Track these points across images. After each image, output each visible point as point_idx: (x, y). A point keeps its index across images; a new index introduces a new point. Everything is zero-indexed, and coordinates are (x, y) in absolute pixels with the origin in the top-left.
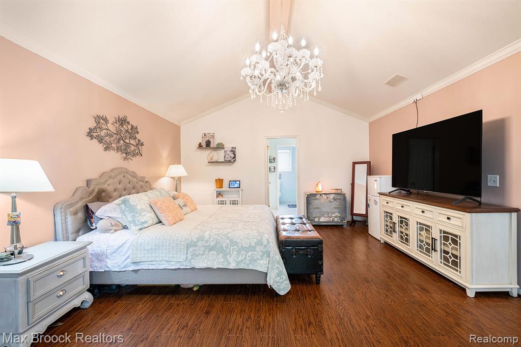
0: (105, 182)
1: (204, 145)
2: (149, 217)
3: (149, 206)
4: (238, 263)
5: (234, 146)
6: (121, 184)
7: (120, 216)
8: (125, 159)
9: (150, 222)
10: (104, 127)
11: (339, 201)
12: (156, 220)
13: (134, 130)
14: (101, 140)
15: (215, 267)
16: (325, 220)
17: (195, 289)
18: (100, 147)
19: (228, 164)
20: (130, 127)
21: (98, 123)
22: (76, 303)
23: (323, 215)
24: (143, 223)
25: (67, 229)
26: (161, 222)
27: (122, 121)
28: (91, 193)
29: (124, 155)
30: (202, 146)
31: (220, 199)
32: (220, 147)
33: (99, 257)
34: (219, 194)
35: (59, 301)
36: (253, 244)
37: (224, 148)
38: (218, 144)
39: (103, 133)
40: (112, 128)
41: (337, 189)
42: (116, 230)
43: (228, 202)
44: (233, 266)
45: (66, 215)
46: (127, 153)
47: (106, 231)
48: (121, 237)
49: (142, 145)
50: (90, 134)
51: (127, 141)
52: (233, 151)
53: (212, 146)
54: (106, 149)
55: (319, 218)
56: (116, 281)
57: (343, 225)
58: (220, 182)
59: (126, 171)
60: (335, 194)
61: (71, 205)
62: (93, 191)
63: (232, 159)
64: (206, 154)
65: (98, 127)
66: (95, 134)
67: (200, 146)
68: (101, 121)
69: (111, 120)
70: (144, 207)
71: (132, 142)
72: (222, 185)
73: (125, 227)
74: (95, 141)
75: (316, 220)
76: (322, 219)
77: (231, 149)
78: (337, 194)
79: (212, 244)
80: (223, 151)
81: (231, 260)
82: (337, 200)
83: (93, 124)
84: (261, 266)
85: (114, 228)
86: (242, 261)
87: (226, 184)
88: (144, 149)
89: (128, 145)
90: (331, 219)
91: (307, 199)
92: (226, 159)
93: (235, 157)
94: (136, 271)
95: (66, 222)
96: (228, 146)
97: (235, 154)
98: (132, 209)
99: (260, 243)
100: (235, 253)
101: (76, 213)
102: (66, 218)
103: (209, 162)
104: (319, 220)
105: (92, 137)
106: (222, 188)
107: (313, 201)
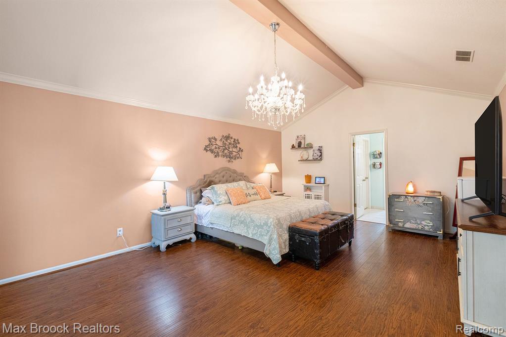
0: (214, 176)
1: (296, 145)
2: (223, 198)
3: (225, 192)
4: (253, 235)
5: (321, 145)
6: (225, 178)
7: (211, 196)
8: (229, 161)
9: (224, 202)
10: (214, 143)
11: (432, 206)
12: (228, 201)
13: (236, 142)
14: (212, 151)
15: (243, 235)
16: (412, 227)
17: (240, 248)
18: (212, 155)
19: (315, 161)
20: (232, 140)
21: (210, 141)
22: (187, 237)
23: (409, 221)
24: (220, 202)
25: (191, 201)
26: (230, 203)
27: (228, 137)
28: (205, 182)
29: (229, 159)
30: (295, 147)
31: (308, 192)
32: (310, 146)
33: (200, 217)
34: (307, 189)
35: (179, 233)
36: (262, 224)
37: (312, 148)
38: (308, 144)
39: (213, 147)
40: (219, 143)
41: (434, 192)
42: (208, 204)
43: (313, 197)
44: (250, 236)
45: (191, 193)
46: (230, 157)
47: (205, 204)
48: (210, 208)
49: (242, 151)
50: (205, 149)
51: (231, 150)
52: (320, 150)
53: (302, 146)
54: (216, 156)
55: (404, 223)
56: (205, 232)
57: (437, 237)
58: (308, 178)
59: (229, 169)
60: (425, 197)
61: (194, 188)
62: (206, 181)
63: (319, 158)
64: (299, 154)
65: (211, 144)
66: (208, 149)
67: (292, 147)
68: (213, 140)
69: (219, 138)
70: (221, 192)
71: (234, 150)
72: (310, 181)
73: (213, 203)
74: (209, 153)
75: (400, 224)
76: (408, 225)
77: (318, 148)
78: (428, 197)
79: (243, 219)
80: (312, 150)
81: (250, 232)
82: (428, 205)
83: (207, 143)
84: (265, 240)
85: (208, 203)
86: (255, 234)
87: (313, 180)
88: (243, 155)
89: (231, 153)
90: (420, 226)
91: (389, 201)
92: (314, 158)
93: (321, 155)
94: (212, 228)
95: (191, 197)
96: (316, 146)
97: (321, 153)
98: (216, 193)
99: (266, 224)
100: (252, 228)
101: (196, 193)
102: (191, 195)
103: (299, 161)
104: (403, 225)
105: (207, 151)
106: (310, 183)
107: (396, 203)
